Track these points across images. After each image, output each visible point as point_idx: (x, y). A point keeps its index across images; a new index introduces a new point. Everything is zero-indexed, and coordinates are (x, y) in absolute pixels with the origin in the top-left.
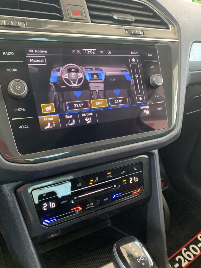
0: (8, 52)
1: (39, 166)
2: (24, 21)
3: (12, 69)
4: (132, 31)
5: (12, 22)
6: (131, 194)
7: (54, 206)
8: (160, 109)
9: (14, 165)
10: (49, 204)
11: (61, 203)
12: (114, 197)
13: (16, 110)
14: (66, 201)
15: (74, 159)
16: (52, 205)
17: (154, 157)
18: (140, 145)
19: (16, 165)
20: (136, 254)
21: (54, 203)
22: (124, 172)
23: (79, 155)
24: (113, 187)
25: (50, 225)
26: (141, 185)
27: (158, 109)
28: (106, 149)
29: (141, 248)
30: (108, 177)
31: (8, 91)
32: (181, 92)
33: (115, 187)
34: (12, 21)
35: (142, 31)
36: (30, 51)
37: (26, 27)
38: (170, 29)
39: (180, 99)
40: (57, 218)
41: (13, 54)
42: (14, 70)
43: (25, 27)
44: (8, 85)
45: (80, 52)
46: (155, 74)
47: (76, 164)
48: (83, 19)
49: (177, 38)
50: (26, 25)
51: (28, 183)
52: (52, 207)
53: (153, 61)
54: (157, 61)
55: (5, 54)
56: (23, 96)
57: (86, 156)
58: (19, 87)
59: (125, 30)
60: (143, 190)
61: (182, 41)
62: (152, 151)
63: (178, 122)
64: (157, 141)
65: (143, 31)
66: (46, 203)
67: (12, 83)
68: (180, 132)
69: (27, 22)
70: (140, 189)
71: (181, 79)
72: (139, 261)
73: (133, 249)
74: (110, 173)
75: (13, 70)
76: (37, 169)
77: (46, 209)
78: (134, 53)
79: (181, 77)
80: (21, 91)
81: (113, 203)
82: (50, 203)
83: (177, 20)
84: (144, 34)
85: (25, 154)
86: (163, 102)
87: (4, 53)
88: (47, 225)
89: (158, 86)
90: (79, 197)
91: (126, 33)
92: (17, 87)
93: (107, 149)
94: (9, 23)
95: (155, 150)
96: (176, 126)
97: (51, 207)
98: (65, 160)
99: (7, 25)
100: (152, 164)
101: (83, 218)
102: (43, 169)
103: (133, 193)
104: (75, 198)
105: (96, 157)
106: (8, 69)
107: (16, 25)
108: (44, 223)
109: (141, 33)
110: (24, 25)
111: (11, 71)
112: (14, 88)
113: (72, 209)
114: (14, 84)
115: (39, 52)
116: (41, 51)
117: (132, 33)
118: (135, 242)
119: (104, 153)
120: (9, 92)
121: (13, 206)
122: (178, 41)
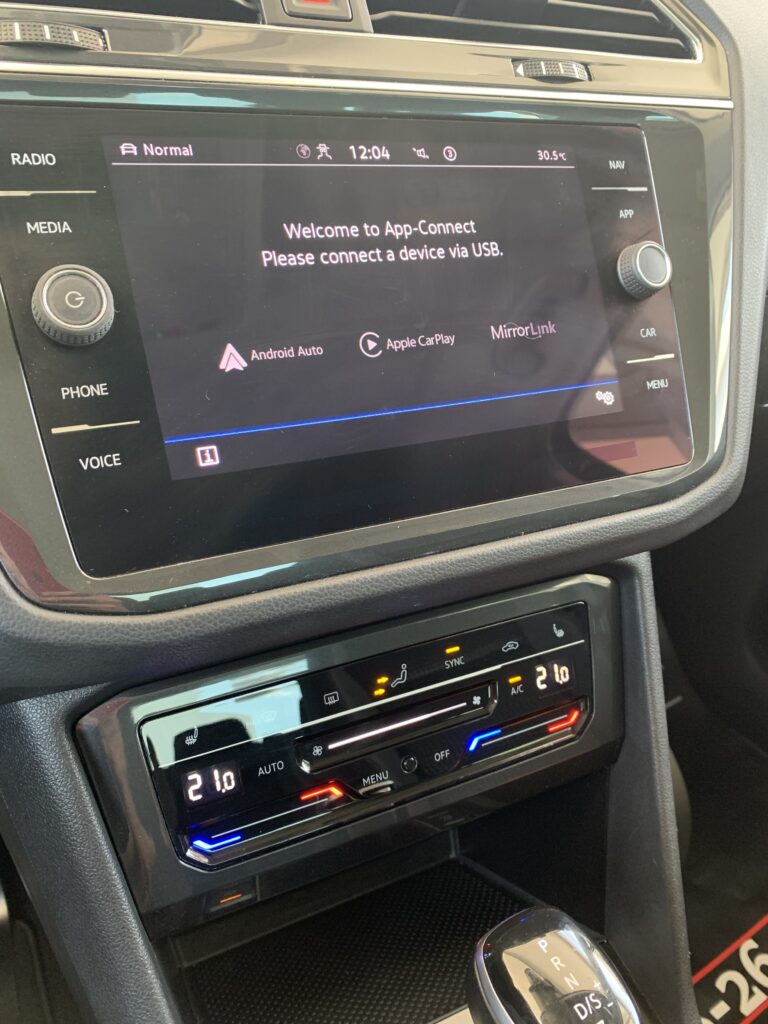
0: (33, 155)
1: (166, 624)
2: (99, 25)
3: (49, 223)
4: (542, 63)
5: (46, 28)
6: (543, 732)
7: (229, 784)
8: (662, 384)
9: (63, 622)
10: (211, 777)
11: (261, 772)
12: (473, 747)
13: (66, 392)
14: (280, 766)
15: (311, 594)
16: (225, 779)
17: (633, 583)
18: (579, 536)
19: (70, 622)
20: (570, 984)
21: (230, 774)
22: (511, 645)
23: (331, 576)
24: (471, 706)
25: (217, 864)
26: (583, 697)
27: (652, 385)
28: (440, 553)
29: (584, 954)
30: (448, 665)
31: (34, 312)
32: (743, 317)
33: (477, 706)
34: (47, 23)
35: (582, 66)
36: (123, 147)
37: (106, 48)
38: (695, 58)
39: (742, 345)
40: (244, 834)
41: (54, 163)
42: (57, 226)
43: (102, 51)
44: (33, 290)
45: (329, 152)
46: (638, 240)
47: (318, 612)
48: (342, 15)
49: (727, 94)
50: (105, 43)
51: (124, 693)
52: (223, 787)
53: (630, 189)
54: (645, 189)
55: (21, 160)
56: (95, 335)
57: (358, 580)
58: (78, 296)
59: (515, 60)
60: (589, 717)
61: (747, 107)
62: (626, 558)
63: (734, 437)
64: (651, 518)
65: (586, 65)
66: (199, 773)
67: (50, 280)
68: (743, 478)
69: (109, 28)
70: (580, 713)
71: (745, 261)
72: (583, 1013)
73: (556, 961)
74: (457, 649)
75: (53, 228)
76: (158, 635)
77: (199, 797)
78: (551, 155)
79: (746, 256)
80: (88, 315)
81: (468, 771)
82: (216, 773)
83: (726, 21)
84: (590, 79)
85: (106, 576)
86: (672, 356)
87: (15, 158)
88: (205, 860)
89: (650, 292)
90: (331, 747)
91: (517, 75)
92: (72, 299)
93: (445, 552)
94: (33, 33)
95: (636, 556)
96: (728, 452)
97: (218, 788)
98: (274, 599)
99: (28, 40)
100: (626, 612)
101: (351, 832)
102: (183, 636)
103: (551, 729)
104: (318, 751)
105: (401, 584)
106: (33, 225)
107: (64, 42)
108: (190, 853)
109: (578, 72)
110: (95, 42)
111: (44, 230)
112: (56, 301)
113: (304, 797)
114: (56, 284)
115: (159, 151)
116: (168, 151)
117: (544, 73)
118: (562, 932)
119: (432, 569)
120: (37, 319)
121: (65, 786)
122: (729, 104)
